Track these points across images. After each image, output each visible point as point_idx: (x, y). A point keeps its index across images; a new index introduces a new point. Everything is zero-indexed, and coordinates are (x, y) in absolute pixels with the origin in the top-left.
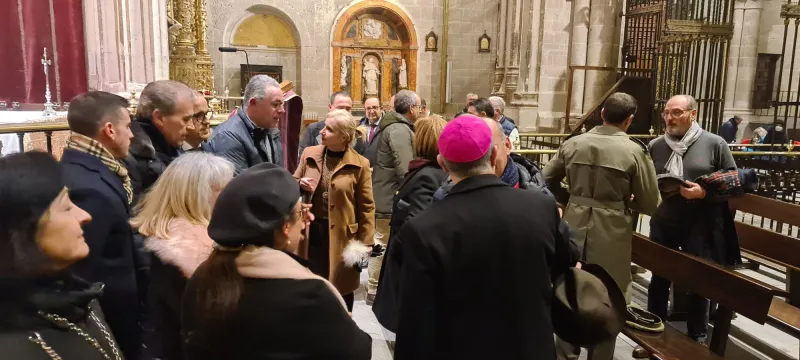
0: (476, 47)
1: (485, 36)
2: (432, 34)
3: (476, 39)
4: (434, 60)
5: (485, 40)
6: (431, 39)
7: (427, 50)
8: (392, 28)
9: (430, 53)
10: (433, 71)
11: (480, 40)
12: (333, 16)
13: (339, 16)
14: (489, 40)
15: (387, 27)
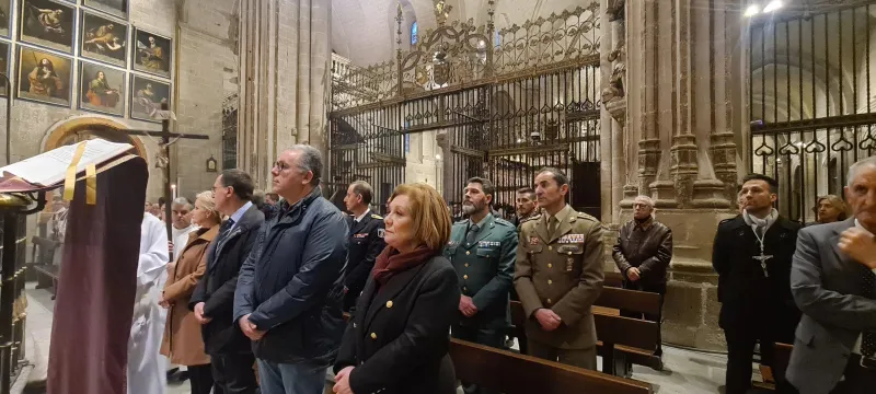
1: (212, 159)
5: (212, 163)
11: (208, 162)
12: (46, 127)
13: (53, 129)
14: (215, 162)
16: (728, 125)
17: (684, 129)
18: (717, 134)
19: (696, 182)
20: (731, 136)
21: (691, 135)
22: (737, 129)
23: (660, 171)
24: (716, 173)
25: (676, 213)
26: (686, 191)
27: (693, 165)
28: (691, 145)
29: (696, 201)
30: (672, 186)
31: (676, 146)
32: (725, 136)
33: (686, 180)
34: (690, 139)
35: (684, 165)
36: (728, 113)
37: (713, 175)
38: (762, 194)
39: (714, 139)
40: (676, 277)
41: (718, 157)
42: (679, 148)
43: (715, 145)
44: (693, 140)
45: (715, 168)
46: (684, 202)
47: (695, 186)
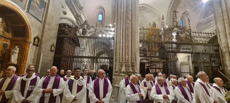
0: (50, 49)
2: (38, 38)
3: (50, 45)
4: (35, 50)
6: (36, 40)
7: (34, 44)
8: (7, 25)
9: (34, 46)
10: (34, 56)
15: (4, 23)
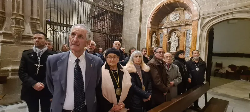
16: (38, 16)
17: (18, 11)
18: (33, 17)
19: (24, 34)
20: (38, 19)
21: (21, 14)
22: (41, 17)
23: (5, 26)
24: (32, 32)
25: (13, 46)
26: (19, 37)
27: (22, 27)
28: (22, 18)
29: (23, 42)
30: (11, 34)
31: (14, 17)
32: (36, 19)
33: (19, 32)
34: (21, 15)
35: (17, 26)
36: (38, 11)
37: (31, 32)
38: (42, 40)
39: (32, 19)
40: (12, 75)
41: (33, 26)
42: (15, 18)
43: (32, 21)
44: (23, 17)
45: (32, 30)
46: (17, 41)
47: (23, 35)
